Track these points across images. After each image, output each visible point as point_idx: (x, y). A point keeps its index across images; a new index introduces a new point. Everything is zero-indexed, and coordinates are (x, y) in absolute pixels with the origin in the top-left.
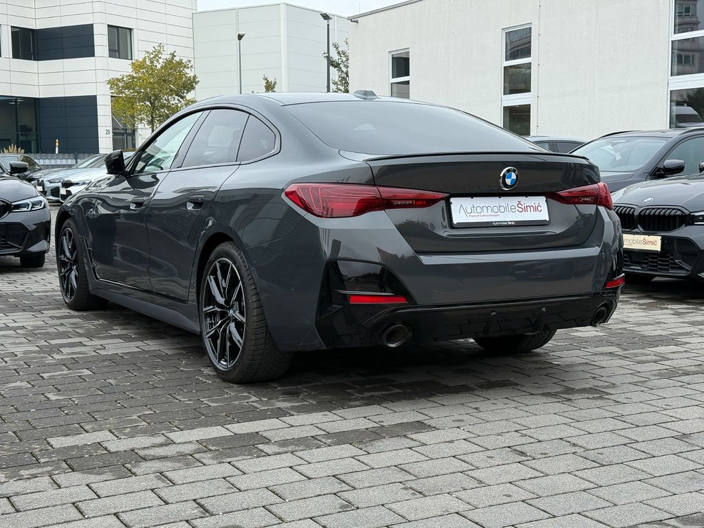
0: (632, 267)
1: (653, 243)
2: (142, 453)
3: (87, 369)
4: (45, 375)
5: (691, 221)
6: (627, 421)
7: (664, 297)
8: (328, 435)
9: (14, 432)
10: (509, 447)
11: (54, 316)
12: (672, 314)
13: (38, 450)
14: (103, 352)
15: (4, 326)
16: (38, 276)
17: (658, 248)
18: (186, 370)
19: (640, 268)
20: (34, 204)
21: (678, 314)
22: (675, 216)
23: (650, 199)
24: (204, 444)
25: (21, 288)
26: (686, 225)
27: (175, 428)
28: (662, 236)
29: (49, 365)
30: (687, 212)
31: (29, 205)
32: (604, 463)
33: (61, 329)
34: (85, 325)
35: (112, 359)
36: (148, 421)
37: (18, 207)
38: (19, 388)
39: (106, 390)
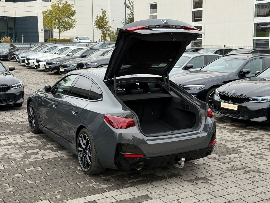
0: (228, 115)
1: (235, 107)
3: (40, 167)
4: (26, 170)
5: (248, 100)
6: (213, 195)
7: (239, 125)
8: (118, 202)
9: (18, 200)
11: (27, 137)
12: (240, 135)
14: (45, 158)
15: (11, 143)
17: (236, 109)
18: (72, 167)
19: (230, 115)
20: (18, 86)
21: (242, 135)
22: (243, 98)
23: (234, 91)
25: (15, 119)
26: (246, 102)
27: (69, 199)
28: (238, 105)
29: (28, 165)
30: (247, 98)
31: (16, 86)
33: (30, 144)
34: (38, 142)
35: (48, 161)
36: (60, 195)
37: (13, 87)
38: (18, 177)
39: (47, 178)
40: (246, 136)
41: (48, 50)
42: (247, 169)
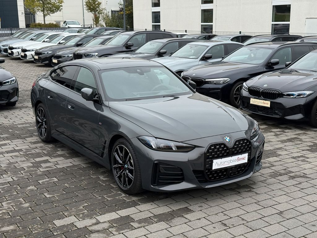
0: (258, 112)
1: (267, 104)
2: (90, 228)
3: (55, 177)
4: (40, 182)
5: (282, 96)
6: (261, 205)
8: (155, 216)
9: (39, 218)
10: (220, 221)
11: (31, 142)
12: (274, 135)
13: (51, 228)
14: (59, 167)
15: (13, 149)
16: (16, 112)
17: (269, 106)
18: (93, 177)
19: (261, 113)
20: (11, 81)
22: (276, 94)
24: (111, 223)
25: (11, 121)
26: (280, 98)
27: (98, 214)
29: (40, 175)
30: (281, 93)
31: (9, 81)
32: (254, 229)
33: (37, 151)
34: (46, 148)
35: (63, 170)
36: (87, 210)
37: (5, 83)
38: (32, 190)
39: (66, 190)
40: (281, 136)
41: (35, 37)
42: (291, 175)
